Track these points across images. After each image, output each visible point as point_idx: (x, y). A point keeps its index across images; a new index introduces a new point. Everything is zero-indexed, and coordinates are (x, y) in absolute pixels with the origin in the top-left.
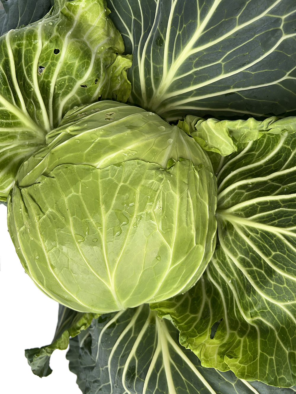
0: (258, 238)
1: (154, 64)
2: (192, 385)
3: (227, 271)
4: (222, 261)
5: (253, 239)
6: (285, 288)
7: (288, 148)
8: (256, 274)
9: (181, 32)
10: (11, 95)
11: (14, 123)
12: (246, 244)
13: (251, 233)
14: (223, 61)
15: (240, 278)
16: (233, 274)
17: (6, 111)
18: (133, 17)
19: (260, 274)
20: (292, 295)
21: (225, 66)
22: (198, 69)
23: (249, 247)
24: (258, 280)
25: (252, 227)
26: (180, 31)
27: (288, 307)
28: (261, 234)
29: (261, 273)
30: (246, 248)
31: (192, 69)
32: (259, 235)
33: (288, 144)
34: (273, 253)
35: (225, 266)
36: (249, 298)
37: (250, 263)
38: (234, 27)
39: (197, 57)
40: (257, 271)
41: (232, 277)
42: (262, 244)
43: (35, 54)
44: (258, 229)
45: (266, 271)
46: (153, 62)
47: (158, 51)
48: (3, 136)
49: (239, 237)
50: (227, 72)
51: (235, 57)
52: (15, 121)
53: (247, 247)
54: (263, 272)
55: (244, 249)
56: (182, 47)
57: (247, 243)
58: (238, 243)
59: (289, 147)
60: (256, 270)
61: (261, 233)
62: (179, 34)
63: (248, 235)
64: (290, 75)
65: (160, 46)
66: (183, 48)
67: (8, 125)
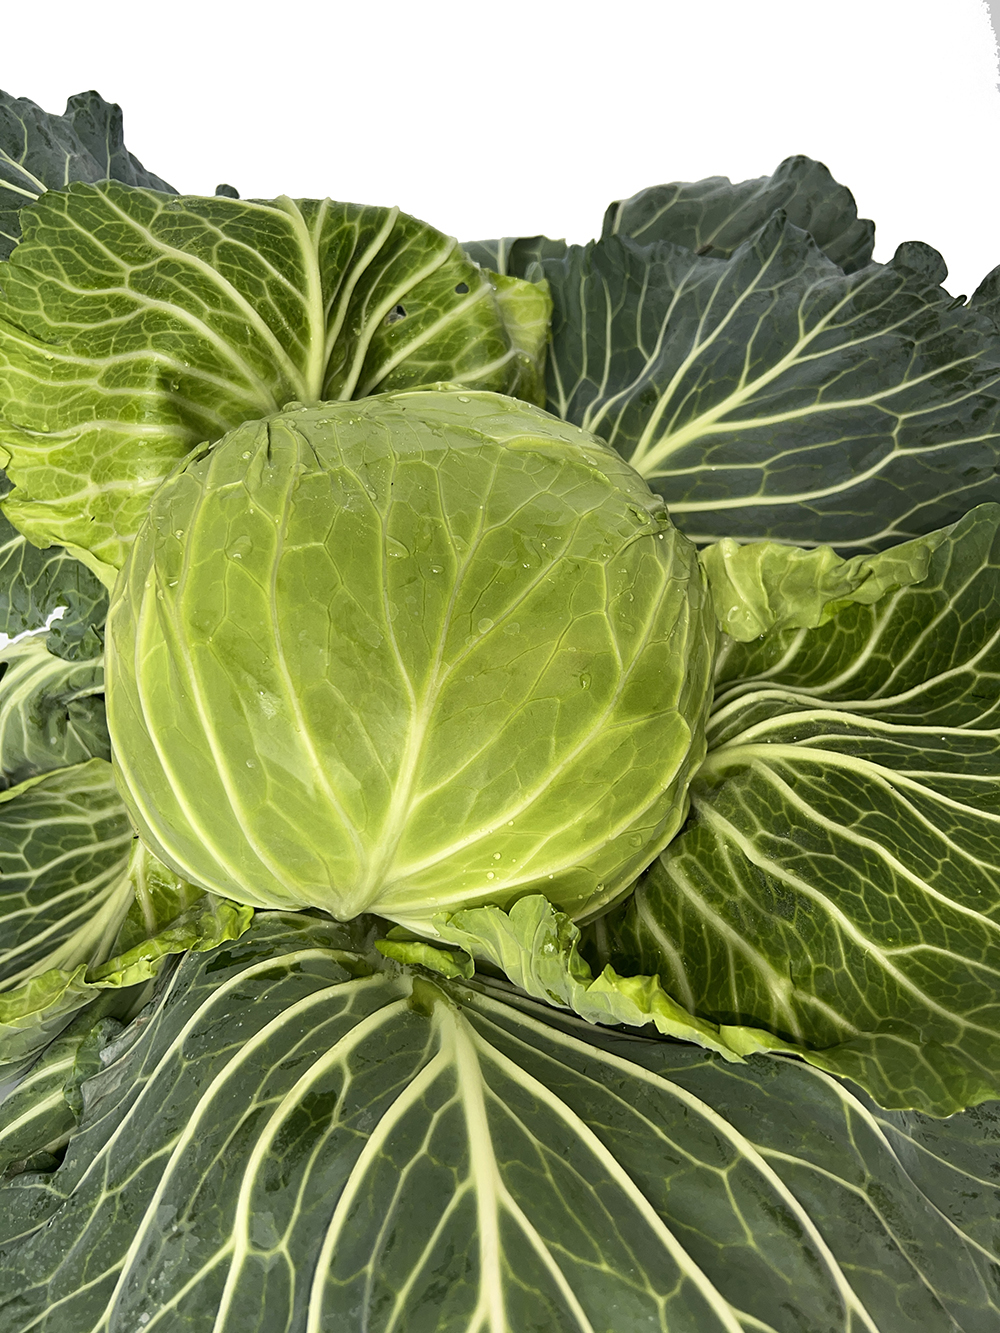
0: (821, 785)
1: (621, 432)
2: (567, 1164)
3: (712, 882)
4: (702, 858)
5: (803, 791)
6: (893, 901)
7: (886, 661)
8: (813, 865)
9: (700, 390)
10: (333, 291)
11: (295, 347)
12: (783, 803)
13: (800, 776)
14: (769, 467)
15: (753, 894)
16: (730, 887)
17: (303, 310)
18: (584, 376)
19: (823, 865)
20: (912, 925)
21: (770, 477)
22: (714, 468)
23: (791, 809)
24: (820, 875)
25: (805, 762)
26: (700, 386)
27: (901, 962)
28: (830, 776)
29: (827, 860)
30: (782, 816)
31: (698, 463)
32: (823, 779)
33: (885, 651)
34: (864, 814)
35: (710, 868)
36: (788, 924)
37: (792, 846)
38: (811, 402)
39: (719, 442)
40: (814, 859)
41: (727, 897)
42: (830, 799)
43: (417, 270)
44: (823, 764)
45: (841, 856)
46: (621, 426)
47: (640, 411)
48: (259, 348)
49: (765, 785)
50: (769, 492)
51: (794, 466)
52: (299, 343)
53: (784, 812)
54: (833, 857)
55: (776, 818)
56: (694, 415)
57: (786, 800)
58: (761, 800)
59: (888, 657)
60: (810, 856)
61: (828, 773)
62: (696, 393)
63: (791, 782)
64: (896, 528)
65: (648, 402)
66: (695, 418)
67: (283, 338)
